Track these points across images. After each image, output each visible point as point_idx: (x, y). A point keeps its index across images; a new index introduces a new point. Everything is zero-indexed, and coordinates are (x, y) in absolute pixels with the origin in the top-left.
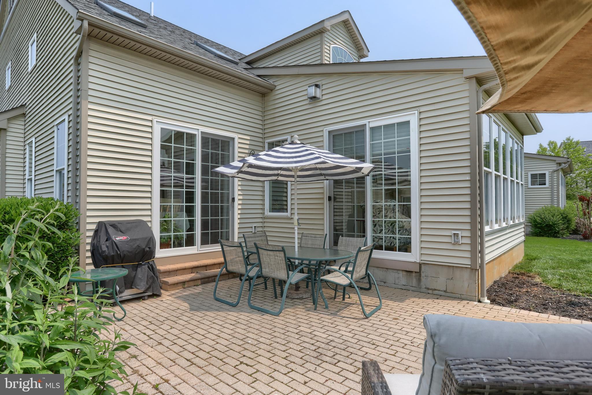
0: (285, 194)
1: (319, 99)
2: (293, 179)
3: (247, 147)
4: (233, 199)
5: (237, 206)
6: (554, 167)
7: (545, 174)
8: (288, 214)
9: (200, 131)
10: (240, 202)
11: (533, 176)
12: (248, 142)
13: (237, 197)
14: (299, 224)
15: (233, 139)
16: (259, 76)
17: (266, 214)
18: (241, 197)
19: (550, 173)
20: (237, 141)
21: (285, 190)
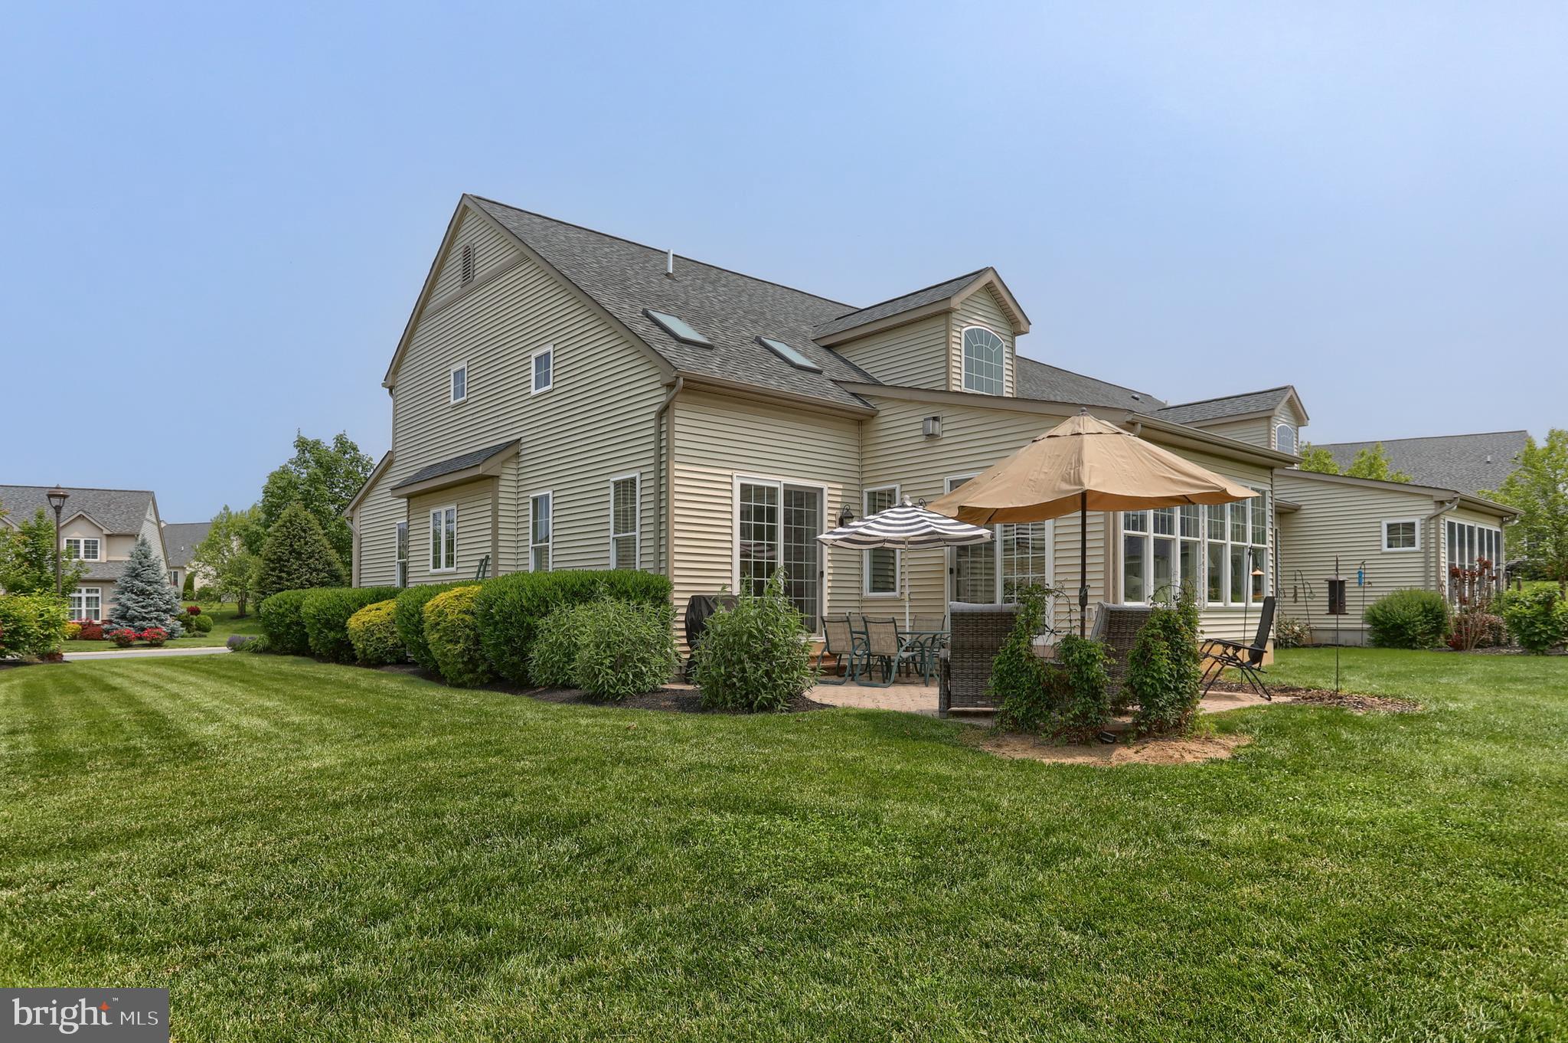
0: (891, 567)
1: (938, 436)
2: (903, 546)
3: (839, 499)
4: (822, 573)
5: (826, 584)
6: (1430, 509)
7: (1413, 524)
8: (897, 594)
9: (782, 483)
10: (831, 578)
11: (1392, 528)
12: (840, 493)
13: (826, 571)
14: (910, 600)
15: (821, 490)
16: (854, 395)
17: (865, 594)
18: (831, 571)
19: (1423, 522)
20: (826, 492)
21: (892, 561)
